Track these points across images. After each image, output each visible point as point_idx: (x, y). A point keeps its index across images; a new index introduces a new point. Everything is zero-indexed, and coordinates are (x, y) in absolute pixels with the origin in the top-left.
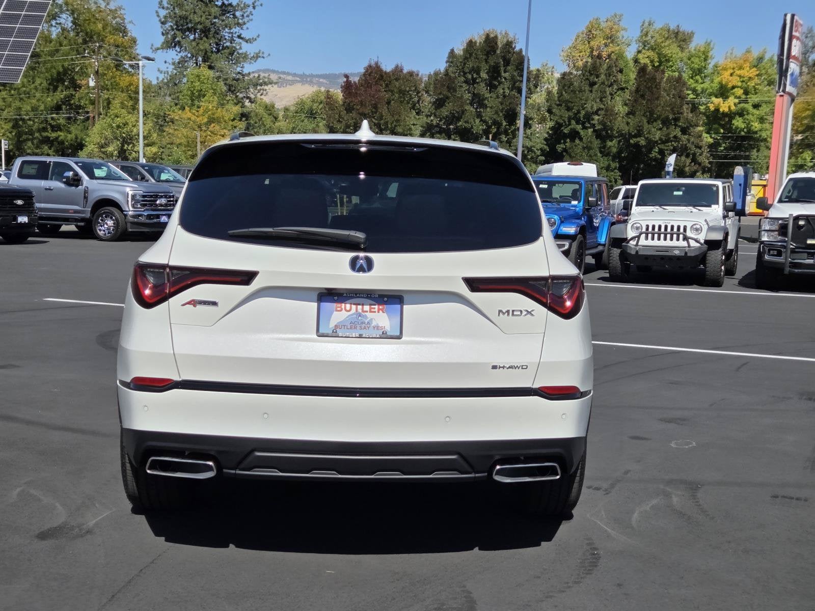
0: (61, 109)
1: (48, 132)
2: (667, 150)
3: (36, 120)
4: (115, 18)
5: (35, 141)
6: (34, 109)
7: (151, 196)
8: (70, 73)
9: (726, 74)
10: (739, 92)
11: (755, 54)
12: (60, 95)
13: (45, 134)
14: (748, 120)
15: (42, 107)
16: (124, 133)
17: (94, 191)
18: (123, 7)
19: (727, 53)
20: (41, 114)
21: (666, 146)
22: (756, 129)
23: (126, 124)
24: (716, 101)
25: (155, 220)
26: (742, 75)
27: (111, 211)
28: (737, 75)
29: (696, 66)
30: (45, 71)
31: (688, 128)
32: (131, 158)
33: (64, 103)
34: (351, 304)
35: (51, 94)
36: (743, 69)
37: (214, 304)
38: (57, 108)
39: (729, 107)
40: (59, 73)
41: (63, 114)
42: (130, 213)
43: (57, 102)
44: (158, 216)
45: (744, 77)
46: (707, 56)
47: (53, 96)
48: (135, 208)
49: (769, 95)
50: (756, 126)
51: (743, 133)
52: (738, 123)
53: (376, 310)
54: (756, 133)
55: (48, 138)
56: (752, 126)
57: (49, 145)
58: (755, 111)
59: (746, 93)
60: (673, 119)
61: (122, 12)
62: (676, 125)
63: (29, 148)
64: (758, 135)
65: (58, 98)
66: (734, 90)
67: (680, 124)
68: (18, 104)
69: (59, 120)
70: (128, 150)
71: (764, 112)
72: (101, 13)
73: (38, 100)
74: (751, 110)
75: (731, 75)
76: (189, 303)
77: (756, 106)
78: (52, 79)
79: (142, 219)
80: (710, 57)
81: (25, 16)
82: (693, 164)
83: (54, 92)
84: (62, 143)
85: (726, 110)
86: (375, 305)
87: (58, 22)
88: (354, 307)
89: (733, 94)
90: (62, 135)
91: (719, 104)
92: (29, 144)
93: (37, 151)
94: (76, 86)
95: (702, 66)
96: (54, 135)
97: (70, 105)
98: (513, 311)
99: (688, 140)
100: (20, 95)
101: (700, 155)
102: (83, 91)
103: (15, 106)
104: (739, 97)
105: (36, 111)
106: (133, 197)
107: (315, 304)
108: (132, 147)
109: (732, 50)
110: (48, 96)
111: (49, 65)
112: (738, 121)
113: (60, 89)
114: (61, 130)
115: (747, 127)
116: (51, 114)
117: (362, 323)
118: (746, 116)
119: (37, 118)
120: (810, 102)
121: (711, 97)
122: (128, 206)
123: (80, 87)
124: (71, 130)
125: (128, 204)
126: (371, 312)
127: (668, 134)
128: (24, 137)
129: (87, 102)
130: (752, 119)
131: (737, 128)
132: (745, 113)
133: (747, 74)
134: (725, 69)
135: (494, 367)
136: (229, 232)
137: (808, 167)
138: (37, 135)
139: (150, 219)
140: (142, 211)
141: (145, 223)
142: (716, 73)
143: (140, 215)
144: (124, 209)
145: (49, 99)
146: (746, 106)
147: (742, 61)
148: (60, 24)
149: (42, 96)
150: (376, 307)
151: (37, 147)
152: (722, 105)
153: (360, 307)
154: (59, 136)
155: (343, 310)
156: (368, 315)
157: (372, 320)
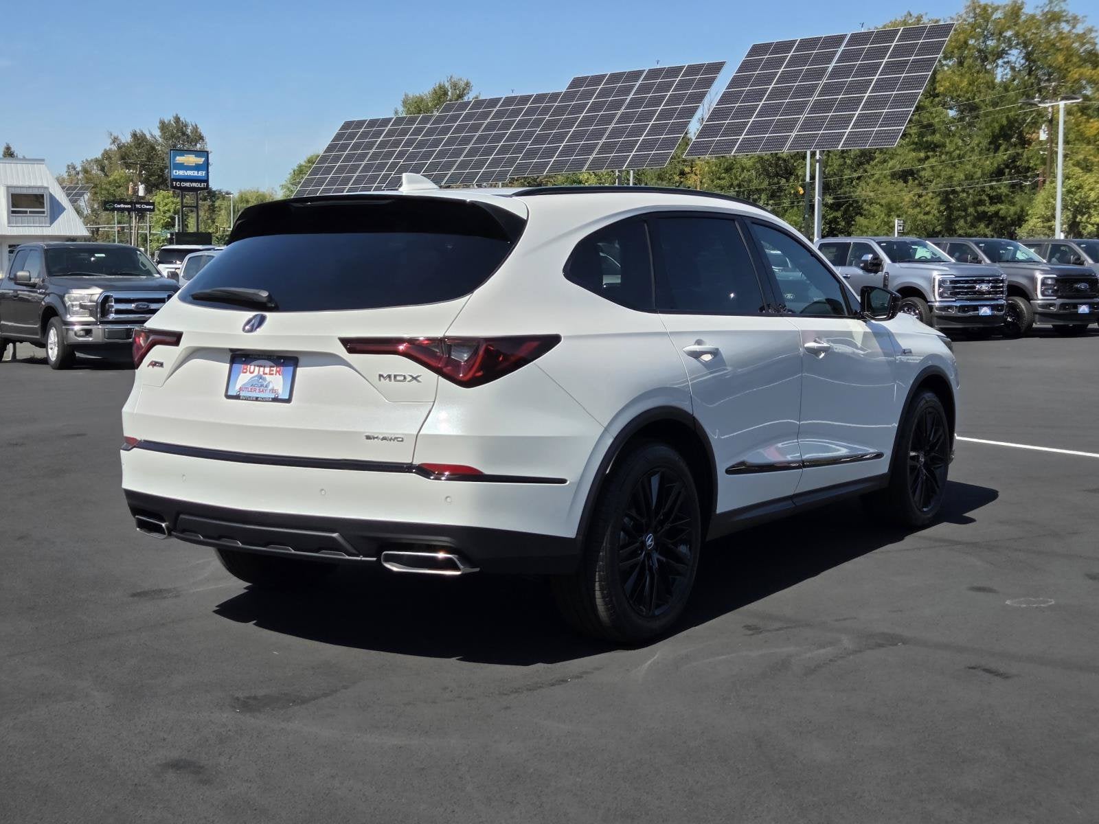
0: (1003, 174)
1: (985, 205)
3: (971, 191)
4: (1083, 44)
5: (969, 219)
6: (969, 177)
7: (967, 282)
8: (1016, 125)
12: (1002, 156)
13: (980, 209)
15: (979, 174)
16: (1076, 200)
17: (895, 277)
18: (1095, 29)
20: (978, 183)
23: (1080, 187)
25: (971, 313)
27: (913, 302)
30: (984, 127)
32: (1085, 232)
33: (1007, 166)
34: (255, 366)
35: (991, 155)
37: (162, 364)
38: (998, 174)
40: (1002, 128)
41: (1006, 180)
42: (937, 304)
43: (999, 165)
44: (976, 308)
47: (994, 157)
48: (942, 298)
53: (274, 372)
55: (985, 213)
57: (986, 222)
61: (1093, 35)
63: (961, 228)
65: (1000, 160)
68: (949, 171)
69: (1000, 188)
70: (1082, 222)
72: (1063, 41)
73: (974, 166)
78: (994, 136)
79: (952, 312)
81: (914, 61)
83: (995, 153)
84: (1003, 219)
86: (273, 367)
87: (1006, 60)
88: (257, 368)
90: (1003, 208)
92: (962, 222)
93: (971, 231)
94: (1024, 142)
96: (993, 209)
97: (1015, 167)
98: (395, 376)
100: (953, 160)
102: (1034, 147)
103: (946, 175)
105: (972, 179)
106: (942, 283)
107: (228, 365)
108: (1087, 219)
110: (987, 158)
111: (989, 119)
113: (1002, 148)
114: (1002, 202)
116: (991, 181)
117: (262, 386)
119: (972, 188)
122: (934, 295)
123: (1030, 144)
124: (1015, 200)
125: (934, 291)
126: (270, 374)
128: (956, 213)
129: (1038, 162)
135: (368, 438)
138: (971, 210)
139: (964, 311)
140: (953, 301)
141: (956, 317)
143: (949, 307)
144: (928, 300)
145: (988, 162)
148: (1008, 62)
149: (980, 159)
150: (274, 369)
151: (973, 226)
154: (999, 210)
155: (248, 372)
156: (267, 377)
157: (269, 383)
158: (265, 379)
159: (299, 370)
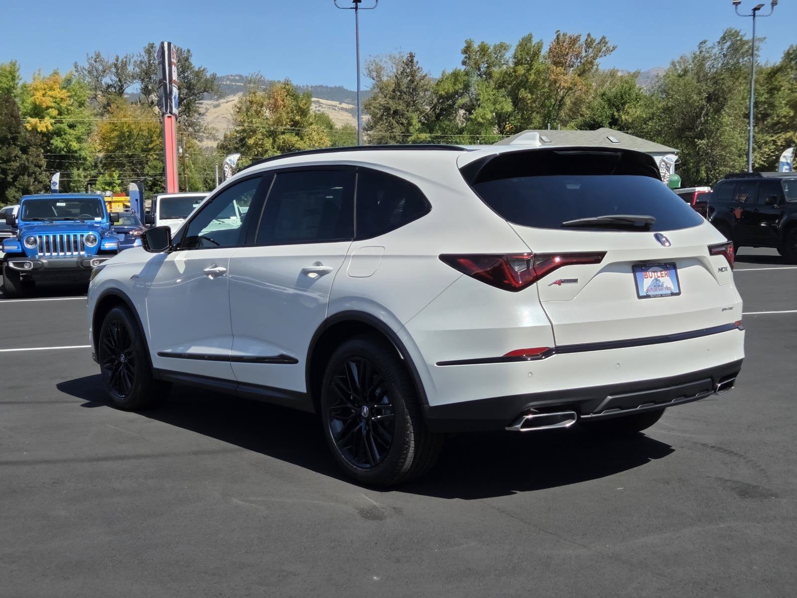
2: (10, 169)
9: (39, 94)
10: (54, 112)
11: (63, 76)
14: (66, 139)
19: (35, 73)
21: (9, 166)
22: (75, 149)
24: (34, 121)
26: (54, 95)
28: (49, 96)
29: (4, 85)
31: (27, 147)
34: (652, 272)
36: (54, 90)
37: (575, 281)
39: (47, 127)
45: (56, 98)
46: (14, 76)
49: (82, 115)
50: (75, 145)
51: (63, 153)
52: (57, 142)
53: (664, 275)
54: (76, 152)
56: (71, 145)
58: (71, 131)
59: (60, 114)
60: (11, 138)
62: (15, 144)
64: (78, 154)
66: (48, 111)
67: (19, 143)
71: (80, 132)
74: (68, 130)
75: (44, 95)
76: (555, 283)
77: (72, 126)
80: (17, 77)
82: (36, 183)
85: (44, 130)
86: (663, 271)
88: (653, 274)
89: (48, 114)
91: (36, 124)
95: (10, 86)
98: (722, 268)
99: (27, 159)
101: (40, 174)
104: (55, 118)
107: (632, 274)
109: (39, 71)
112: (56, 141)
115: (66, 147)
117: (660, 285)
118: (63, 136)
120: (117, 123)
121: (26, 117)
126: (662, 277)
127: (9, 153)
130: (71, 139)
131: (57, 147)
132: (62, 133)
133: (58, 95)
134: (36, 89)
136: (564, 223)
137: (117, 184)
142: (25, 93)
146: (62, 125)
147: (52, 83)
150: (663, 272)
152: (39, 124)
153: (656, 273)
155: (649, 278)
156: (660, 279)
157: (663, 283)
158: (659, 281)
159: (679, 271)
